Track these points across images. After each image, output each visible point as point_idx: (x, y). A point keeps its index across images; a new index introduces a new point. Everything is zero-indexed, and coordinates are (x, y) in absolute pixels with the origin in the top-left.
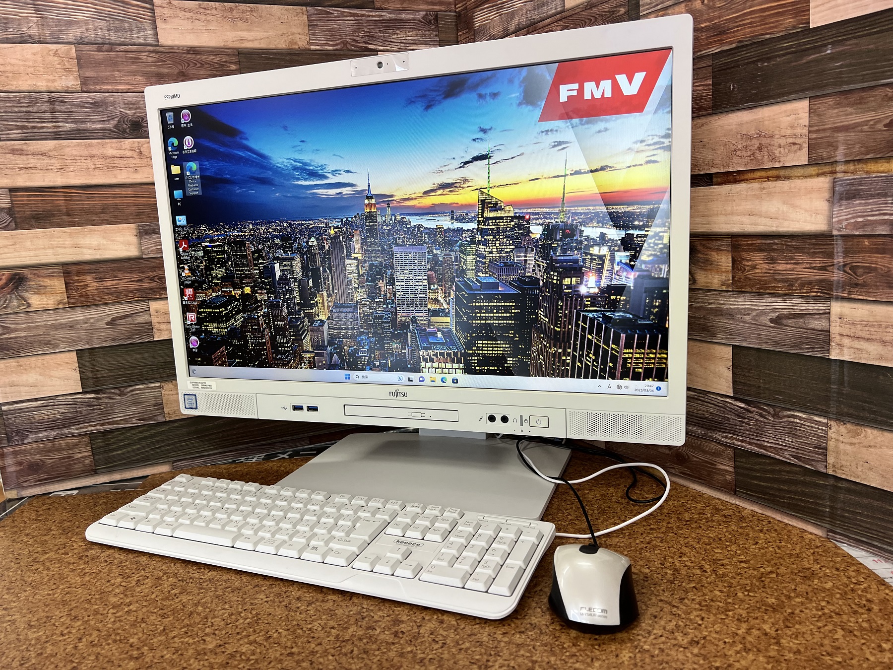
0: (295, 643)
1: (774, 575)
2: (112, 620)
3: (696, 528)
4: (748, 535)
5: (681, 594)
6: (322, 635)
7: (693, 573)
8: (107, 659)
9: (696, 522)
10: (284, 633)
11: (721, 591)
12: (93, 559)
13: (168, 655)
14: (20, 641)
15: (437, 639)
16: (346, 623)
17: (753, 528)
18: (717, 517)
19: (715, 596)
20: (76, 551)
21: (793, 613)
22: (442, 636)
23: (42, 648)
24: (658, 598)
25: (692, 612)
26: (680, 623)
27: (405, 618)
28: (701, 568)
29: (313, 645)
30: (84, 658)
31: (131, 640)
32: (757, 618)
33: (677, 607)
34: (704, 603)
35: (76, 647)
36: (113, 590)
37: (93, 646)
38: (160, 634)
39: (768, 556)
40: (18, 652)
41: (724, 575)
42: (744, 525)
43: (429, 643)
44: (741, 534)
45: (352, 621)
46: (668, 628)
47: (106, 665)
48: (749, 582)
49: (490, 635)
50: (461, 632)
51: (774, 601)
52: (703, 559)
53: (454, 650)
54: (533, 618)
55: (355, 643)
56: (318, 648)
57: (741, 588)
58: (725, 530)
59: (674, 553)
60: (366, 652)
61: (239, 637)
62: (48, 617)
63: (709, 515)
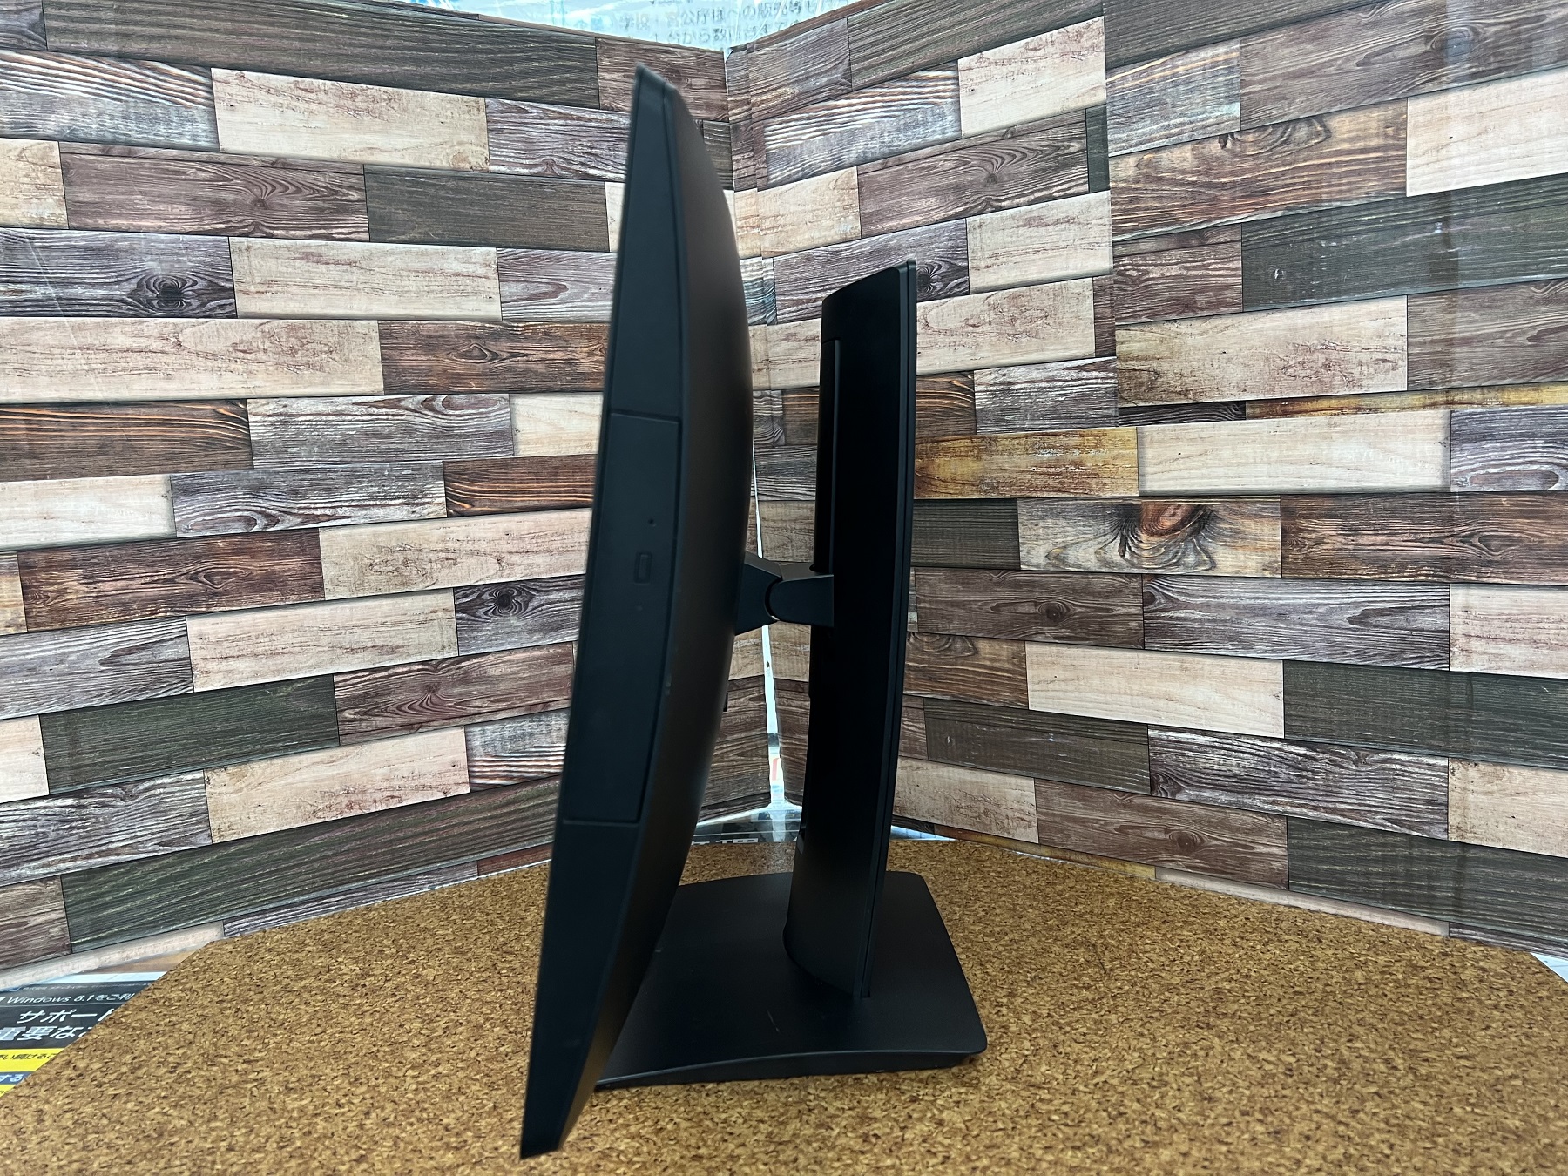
0: (703, 1140)
1: (1519, 1082)
2: (414, 1087)
3: (1377, 996)
4: (1471, 1013)
5: (1353, 1103)
6: (746, 1131)
7: (1374, 1070)
8: (411, 1147)
9: (1376, 986)
10: (684, 1124)
11: (1425, 1103)
12: (374, 991)
13: (505, 1148)
14: (275, 1113)
15: (934, 1150)
16: (782, 1114)
17: (1480, 1002)
18: (1413, 980)
19: (1414, 1110)
20: (346, 978)
21: (1552, 1145)
22: (943, 1145)
23: (309, 1124)
24: (1312, 1107)
25: (1372, 1134)
26: (1352, 1151)
27: (878, 1114)
28: (1387, 1062)
29: (732, 1146)
30: (376, 1143)
31: (446, 1121)
32: (1487, 1150)
33: (1347, 1125)
34: (1394, 1121)
35: (361, 1126)
36: (409, 1041)
37: (388, 1125)
38: (489, 1114)
39: (1509, 1050)
40: (273, 1129)
41: (1429, 1077)
42: (1464, 995)
43: (922, 1155)
44: (1459, 1011)
45: (793, 1111)
46: (1330, 1158)
47: (409, 1156)
48: (1474, 1091)
49: (1022, 1149)
50: (973, 1141)
51: (1517, 1123)
52: (1391, 1048)
53: (963, 1168)
54: (1095, 1126)
55: (801, 1146)
56: (738, 1151)
57: (1459, 1101)
58: (1429, 1002)
59: (1339, 1035)
60: (819, 1163)
61: (613, 1126)
62: (313, 1077)
63: (1400, 976)
